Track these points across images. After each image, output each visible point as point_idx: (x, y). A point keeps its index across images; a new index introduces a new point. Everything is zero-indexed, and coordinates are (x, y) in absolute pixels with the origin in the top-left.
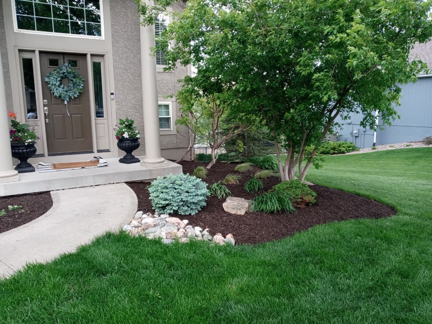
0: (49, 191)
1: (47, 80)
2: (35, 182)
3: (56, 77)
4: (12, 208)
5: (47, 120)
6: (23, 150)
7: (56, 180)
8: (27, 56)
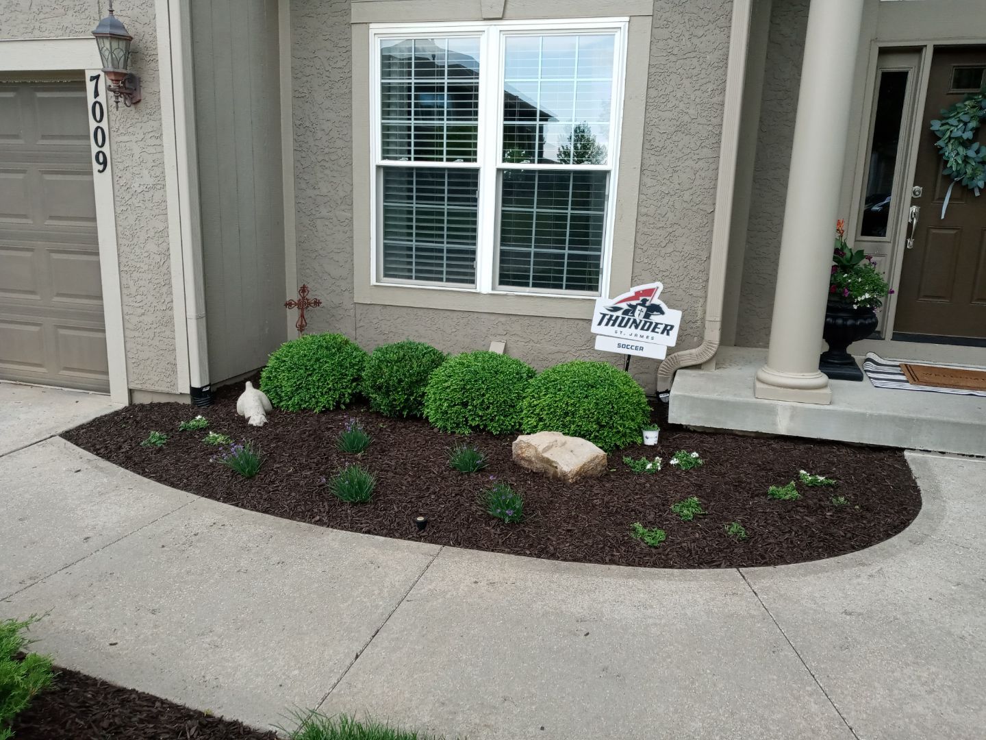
0: (903, 450)
1: (936, 125)
2: (871, 415)
3: (965, 118)
4: (811, 482)
5: (910, 242)
6: (845, 320)
7: (930, 422)
8: (895, 64)
